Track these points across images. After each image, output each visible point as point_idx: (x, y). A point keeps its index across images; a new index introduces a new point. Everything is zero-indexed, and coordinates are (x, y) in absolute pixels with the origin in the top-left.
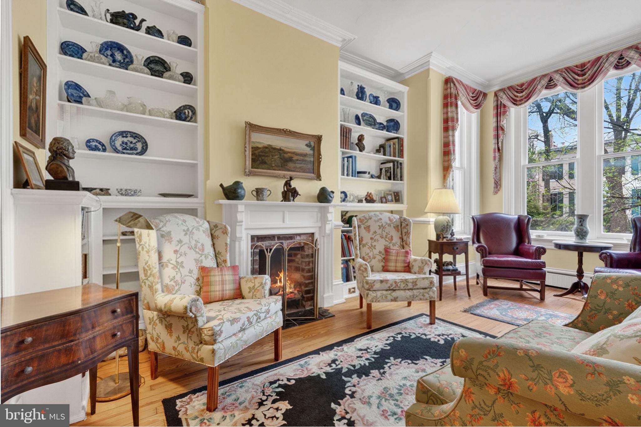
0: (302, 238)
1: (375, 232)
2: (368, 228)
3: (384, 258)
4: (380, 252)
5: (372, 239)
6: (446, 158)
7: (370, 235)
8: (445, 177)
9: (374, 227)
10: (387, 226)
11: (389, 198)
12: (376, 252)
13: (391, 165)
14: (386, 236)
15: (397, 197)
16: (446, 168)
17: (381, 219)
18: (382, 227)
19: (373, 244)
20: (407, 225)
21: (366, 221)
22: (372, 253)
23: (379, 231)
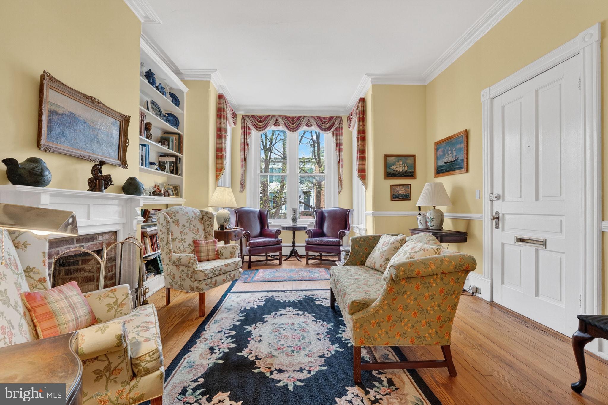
0: (104, 238)
1: (184, 226)
2: (176, 222)
3: (194, 250)
4: (189, 245)
5: (181, 232)
6: (219, 161)
7: (180, 229)
8: (217, 177)
9: (182, 221)
10: (193, 219)
11: (170, 192)
12: (186, 245)
13: (174, 159)
14: (194, 229)
15: (177, 191)
16: (219, 170)
17: (187, 213)
18: (188, 220)
19: (183, 238)
20: (210, 218)
21: (174, 215)
22: (182, 246)
23: (187, 225)
